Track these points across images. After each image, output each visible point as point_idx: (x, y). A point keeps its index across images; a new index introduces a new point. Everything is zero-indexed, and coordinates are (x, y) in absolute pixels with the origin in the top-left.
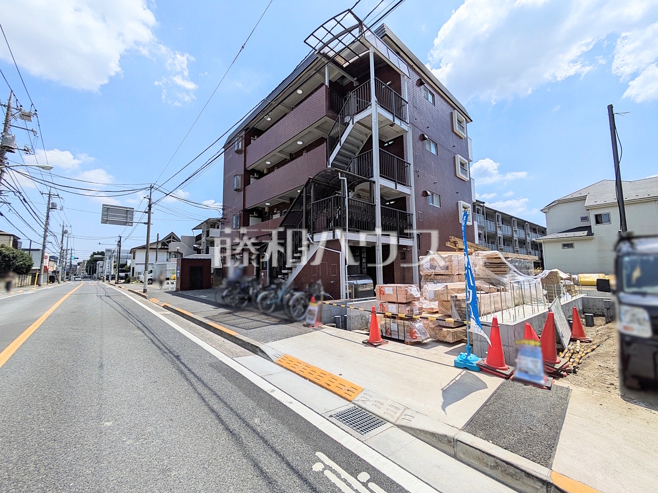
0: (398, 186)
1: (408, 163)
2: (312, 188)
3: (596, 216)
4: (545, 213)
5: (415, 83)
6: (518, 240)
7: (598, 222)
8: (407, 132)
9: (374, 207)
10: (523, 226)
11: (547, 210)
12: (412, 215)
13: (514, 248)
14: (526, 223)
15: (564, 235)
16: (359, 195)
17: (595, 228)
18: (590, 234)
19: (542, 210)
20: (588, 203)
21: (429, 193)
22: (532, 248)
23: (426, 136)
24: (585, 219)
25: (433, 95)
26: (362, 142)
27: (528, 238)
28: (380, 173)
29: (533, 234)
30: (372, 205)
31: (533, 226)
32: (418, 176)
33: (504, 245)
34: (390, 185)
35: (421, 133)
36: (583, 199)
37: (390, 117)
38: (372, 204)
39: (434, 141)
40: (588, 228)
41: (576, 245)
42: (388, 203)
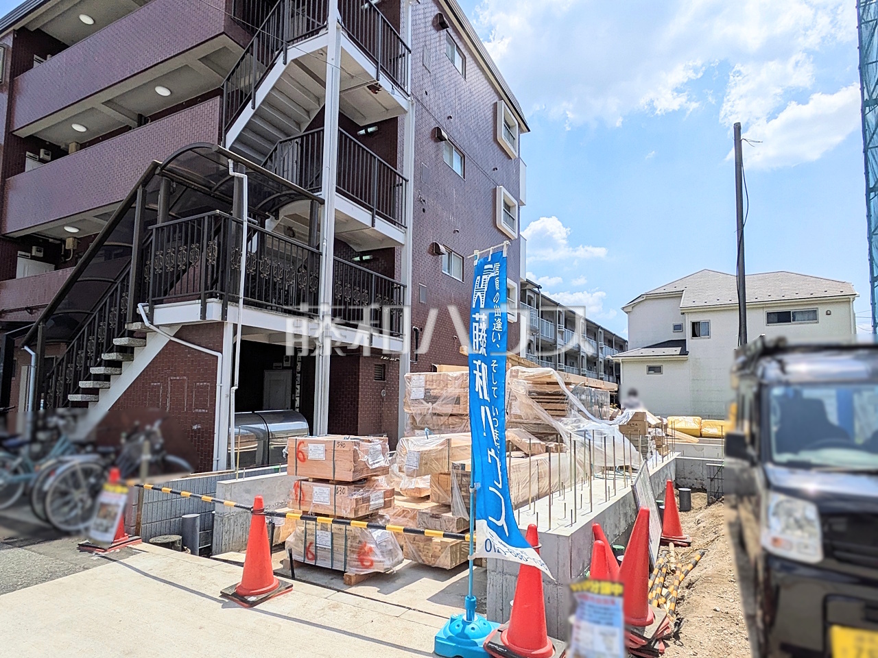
0: (378, 220)
1: (402, 178)
2: (162, 192)
3: (694, 324)
4: (627, 313)
5: (431, 19)
6: (586, 358)
7: (694, 335)
8: (406, 112)
9: (316, 256)
10: (595, 335)
11: (629, 309)
12: (405, 287)
13: (579, 370)
14: (600, 330)
15: (650, 352)
16: (290, 229)
17: (691, 343)
18: (684, 352)
19: (623, 308)
20: (685, 302)
21: (442, 248)
22: (605, 372)
23: (443, 133)
24: (678, 328)
25: (464, 59)
26: (308, 112)
27: (600, 354)
28: (338, 183)
29: (607, 349)
30: (313, 253)
31: (609, 336)
32: (424, 210)
33: (566, 364)
34: (361, 215)
35: (434, 125)
36: (678, 295)
37: (370, 68)
38: (315, 250)
39: (459, 148)
40: (681, 343)
41: (664, 370)
42: (358, 259)
